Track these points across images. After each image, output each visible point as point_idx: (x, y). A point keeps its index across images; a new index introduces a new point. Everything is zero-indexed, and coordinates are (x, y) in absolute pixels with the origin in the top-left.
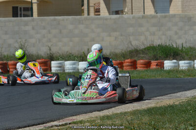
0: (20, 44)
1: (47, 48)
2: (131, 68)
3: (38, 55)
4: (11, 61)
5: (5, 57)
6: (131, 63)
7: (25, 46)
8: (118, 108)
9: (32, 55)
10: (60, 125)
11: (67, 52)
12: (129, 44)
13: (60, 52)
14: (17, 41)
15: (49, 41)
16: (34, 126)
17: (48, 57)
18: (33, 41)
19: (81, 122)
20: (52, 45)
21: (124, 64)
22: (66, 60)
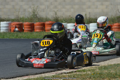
0: (33, 9)
1: (54, 13)
2: (118, 30)
3: (47, 18)
4: (25, 22)
5: (21, 19)
6: (118, 26)
7: (37, 10)
8: (112, 61)
9: (42, 18)
10: (68, 73)
11: (70, 16)
12: (117, 12)
13: (63, 16)
14: (30, 7)
15: (56, 7)
16: (48, 73)
17: (54, 20)
18: (43, 7)
19: (84, 71)
20: (58, 10)
21: (113, 27)
22: (68, 23)
